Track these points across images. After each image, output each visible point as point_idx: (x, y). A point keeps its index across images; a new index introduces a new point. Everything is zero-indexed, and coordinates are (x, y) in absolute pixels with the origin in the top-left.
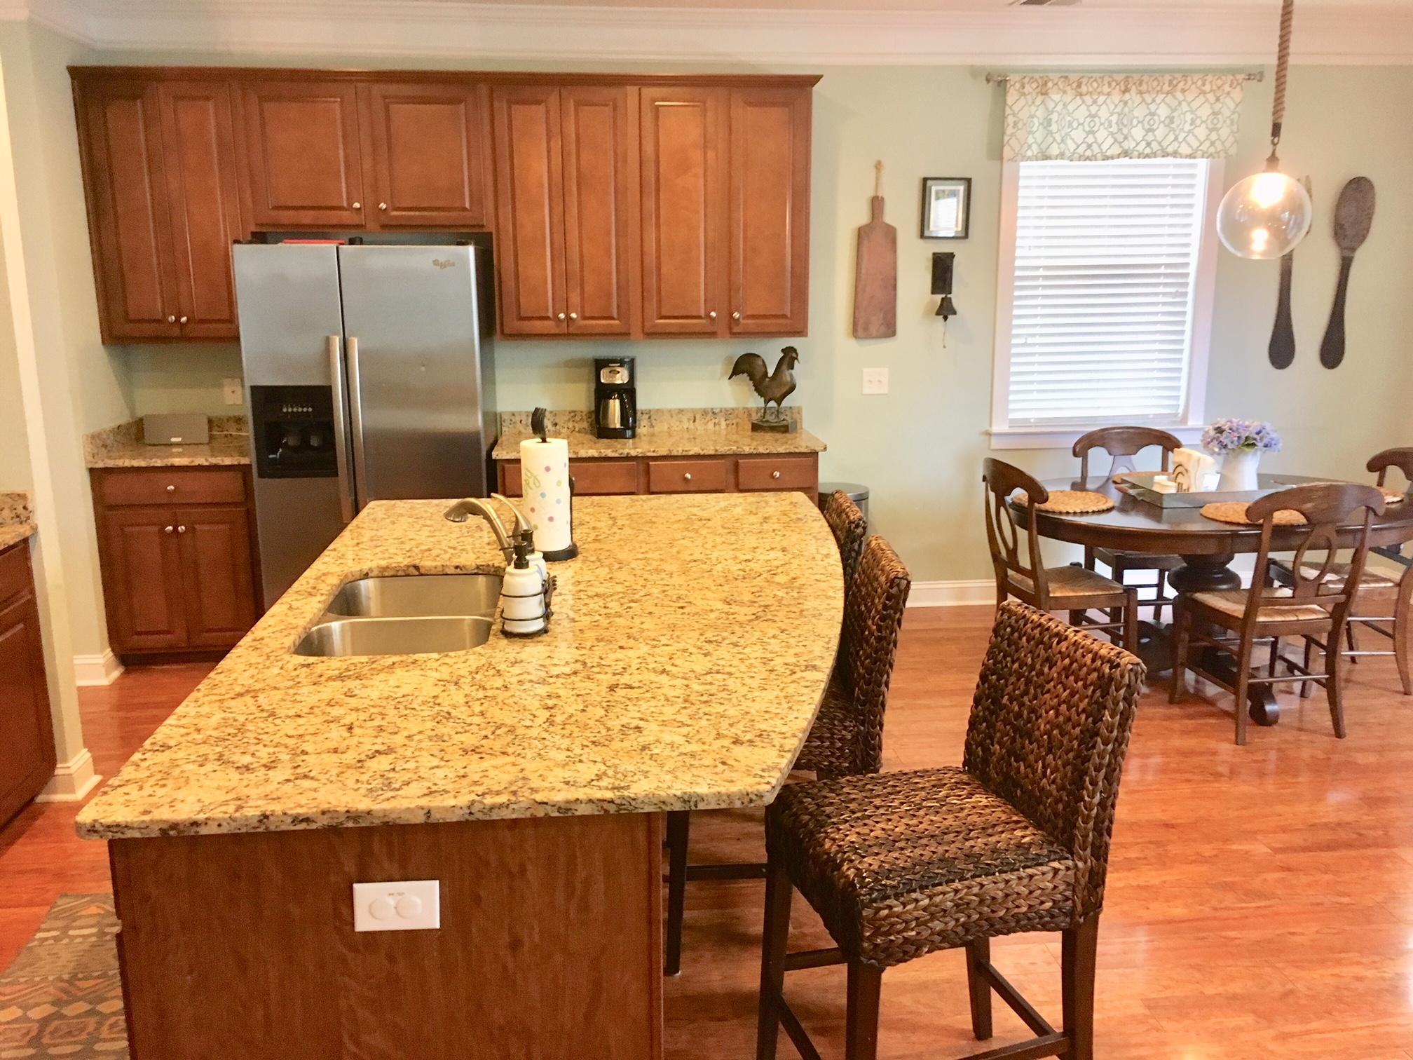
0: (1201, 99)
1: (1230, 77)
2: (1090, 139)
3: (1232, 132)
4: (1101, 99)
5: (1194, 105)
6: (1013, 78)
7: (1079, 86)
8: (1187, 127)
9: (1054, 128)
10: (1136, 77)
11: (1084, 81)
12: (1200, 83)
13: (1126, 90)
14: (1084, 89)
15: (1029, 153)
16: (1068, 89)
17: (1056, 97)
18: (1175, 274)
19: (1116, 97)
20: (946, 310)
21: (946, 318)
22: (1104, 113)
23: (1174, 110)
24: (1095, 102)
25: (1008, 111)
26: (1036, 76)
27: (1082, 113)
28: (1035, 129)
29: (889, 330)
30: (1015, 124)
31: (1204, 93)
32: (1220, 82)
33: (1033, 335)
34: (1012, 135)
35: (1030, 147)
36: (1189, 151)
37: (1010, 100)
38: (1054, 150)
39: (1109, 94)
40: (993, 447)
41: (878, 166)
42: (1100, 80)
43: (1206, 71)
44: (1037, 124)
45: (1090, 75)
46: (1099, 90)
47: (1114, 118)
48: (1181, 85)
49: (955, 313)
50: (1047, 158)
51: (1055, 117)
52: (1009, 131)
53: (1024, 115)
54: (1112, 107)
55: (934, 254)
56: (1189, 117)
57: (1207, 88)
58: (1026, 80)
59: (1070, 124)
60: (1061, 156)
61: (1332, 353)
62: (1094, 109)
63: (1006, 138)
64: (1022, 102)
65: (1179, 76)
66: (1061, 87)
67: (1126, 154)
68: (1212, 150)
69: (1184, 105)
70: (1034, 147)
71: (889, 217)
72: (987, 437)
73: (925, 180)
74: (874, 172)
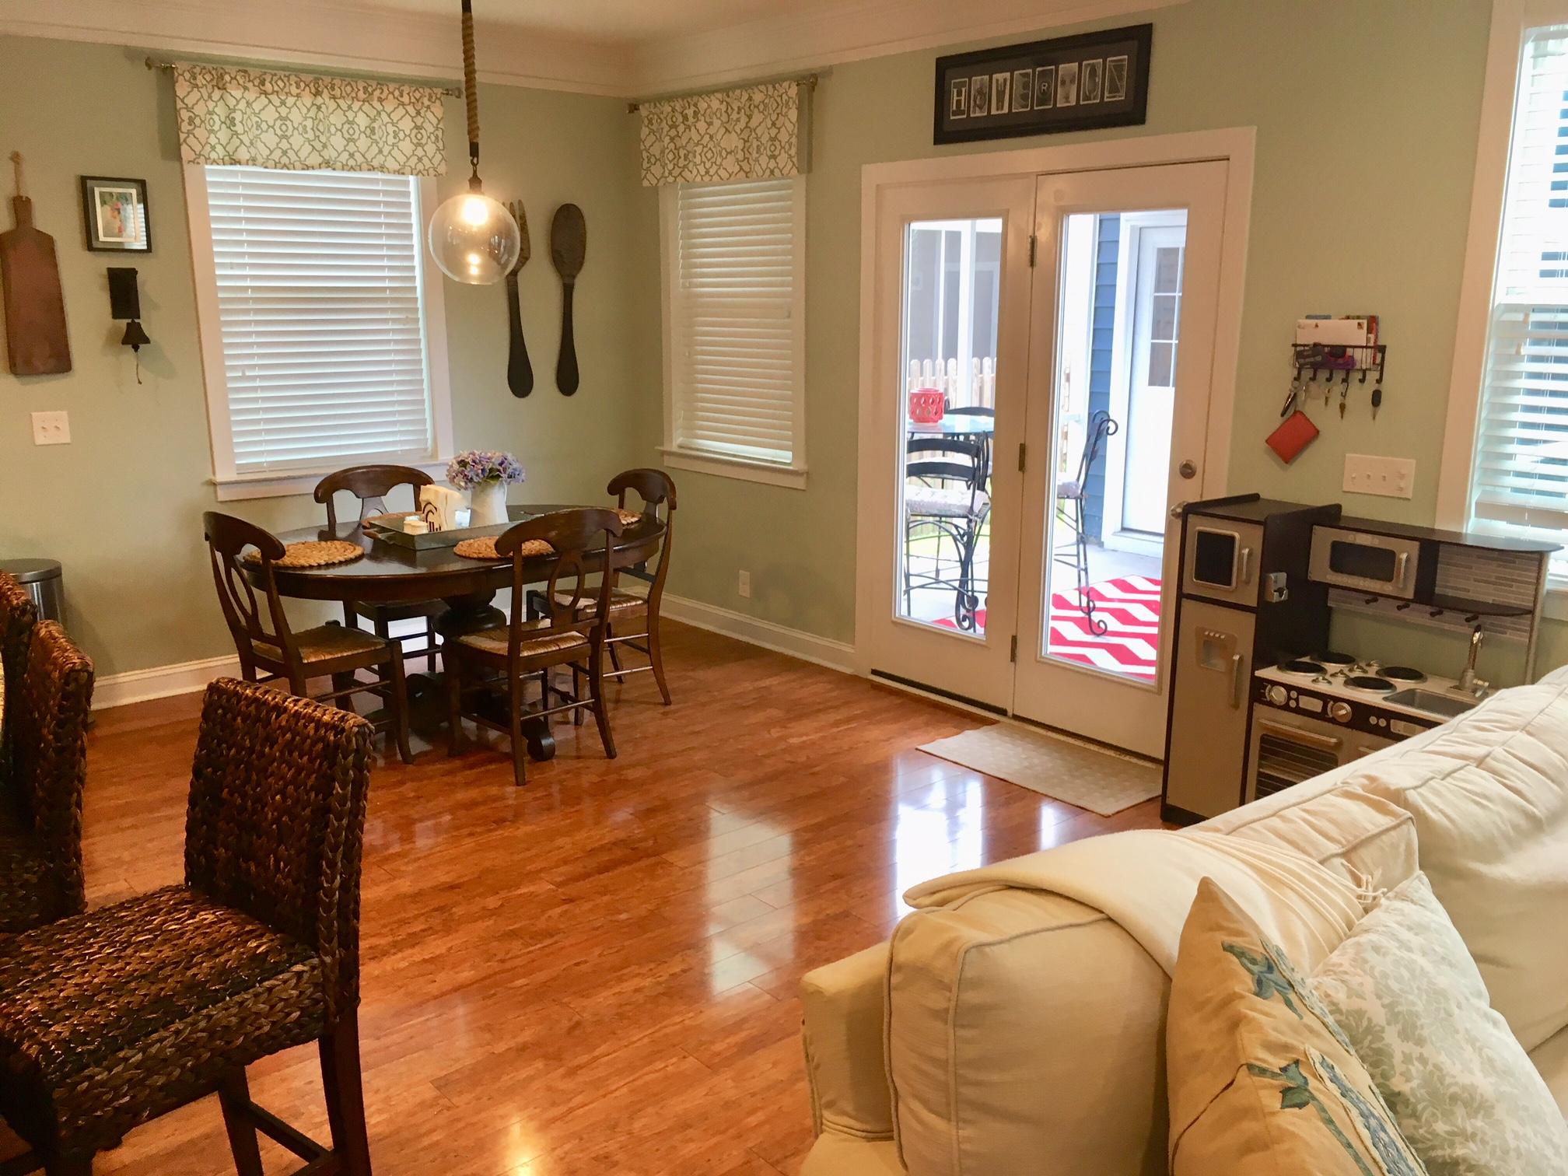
0: (401, 111)
1: (428, 91)
2: (284, 145)
3: (438, 149)
4: (290, 101)
5: (395, 117)
6: (180, 66)
7: (263, 83)
8: (391, 140)
9: (239, 128)
10: (327, 80)
11: (268, 78)
12: (397, 93)
13: (317, 93)
14: (268, 87)
15: (213, 155)
16: (250, 85)
17: (238, 94)
18: (401, 298)
19: (307, 99)
20: (135, 338)
21: (136, 348)
22: (296, 116)
23: (374, 120)
24: (283, 103)
25: (180, 104)
26: (209, 66)
27: (270, 115)
28: (216, 128)
29: (61, 363)
30: (191, 121)
31: (403, 104)
32: (417, 95)
33: (253, 367)
34: (189, 132)
35: (213, 148)
36: (397, 167)
37: (181, 92)
38: (243, 154)
39: (298, 96)
40: (219, 500)
41: (16, 158)
42: (285, 79)
43: (401, 81)
44: (218, 122)
45: (273, 72)
46: (287, 90)
47: (309, 123)
48: (377, 93)
49: (147, 341)
50: (235, 162)
51: (238, 116)
52: (185, 127)
53: (200, 110)
54: (304, 111)
55: (109, 270)
56: (391, 129)
57: (406, 99)
58: (197, 70)
59: (258, 126)
60: (253, 161)
61: (567, 379)
62: (283, 111)
63: (182, 136)
64: (195, 95)
65: (374, 84)
66: (241, 82)
67: (328, 164)
68: (420, 167)
69: (384, 115)
70: (219, 148)
71: (42, 221)
72: (212, 488)
73: (83, 180)
74: (12, 165)
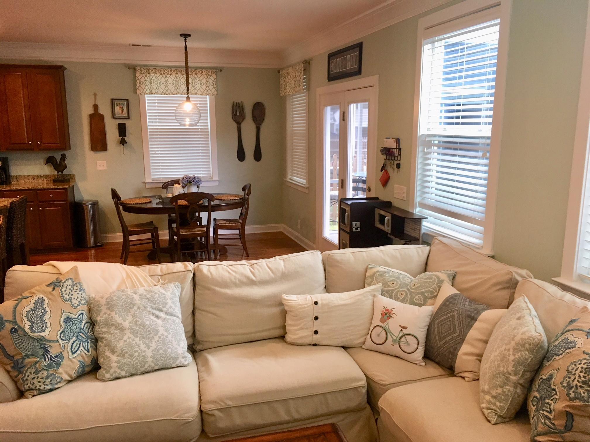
0: (202, 77)
1: (210, 71)
2: (167, 88)
3: (214, 87)
4: (168, 76)
5: (201, 79)
6: (138, 68)
7: (161, 71)
8: (199, 85)
9: (153, 84)
10: (179, 69)
11: (162, 70)
12: (201, 72)
13: (177, 74)
14: (162, 72)
15: (147, 92)
16: (157, 72)
17: (152, 75)
18: (204, 131)
19: (174, 75)
20: (123, 142)
21: (123, 145)
22: (170, 80)
23: (193, 80)
24: (166, 77)
25: (137, 79)
26: (145, 68)
27: (163, 80)
28: (148, 84)
29: (104, 148)
30: (140, 83)
31: (203, 75)
32: (207, 72)
33: (158, 151)
34: (139, 86)
35: (147, 90)
36: (201, 93)
37: (137, 75)
38: (154, 91)
39: (171, 74)
40: (147, 187)
41: (95, 95)
42: (167, 70)
43: (202, 68)
44: (148, 83)
45: (164, 68)
46: (168, 73)
47: (174, 82)
48: (194, 73)
49: (126, 143)
50: (152, 94)
51: (152, 81)
52: (138, 85)
53: (143, 80)
54: (173, 78)
55: (118, 124)
56: (199, 82)
57: (204, 73)
58: (142, 69)
59: (160, 83)
60: (157, 93)
61: (258, 156)
62: (166, 79)
63: (137, 87)
64: (141, 76)
65: (194, 70)
66: (154, 72)
67: (178, 93)
68: (208, 93)
69: (197, 78)
70: (148, 90)
71: (101, 111)
72: (144, 184)
73: (112, 100)
74: (93, 96)
